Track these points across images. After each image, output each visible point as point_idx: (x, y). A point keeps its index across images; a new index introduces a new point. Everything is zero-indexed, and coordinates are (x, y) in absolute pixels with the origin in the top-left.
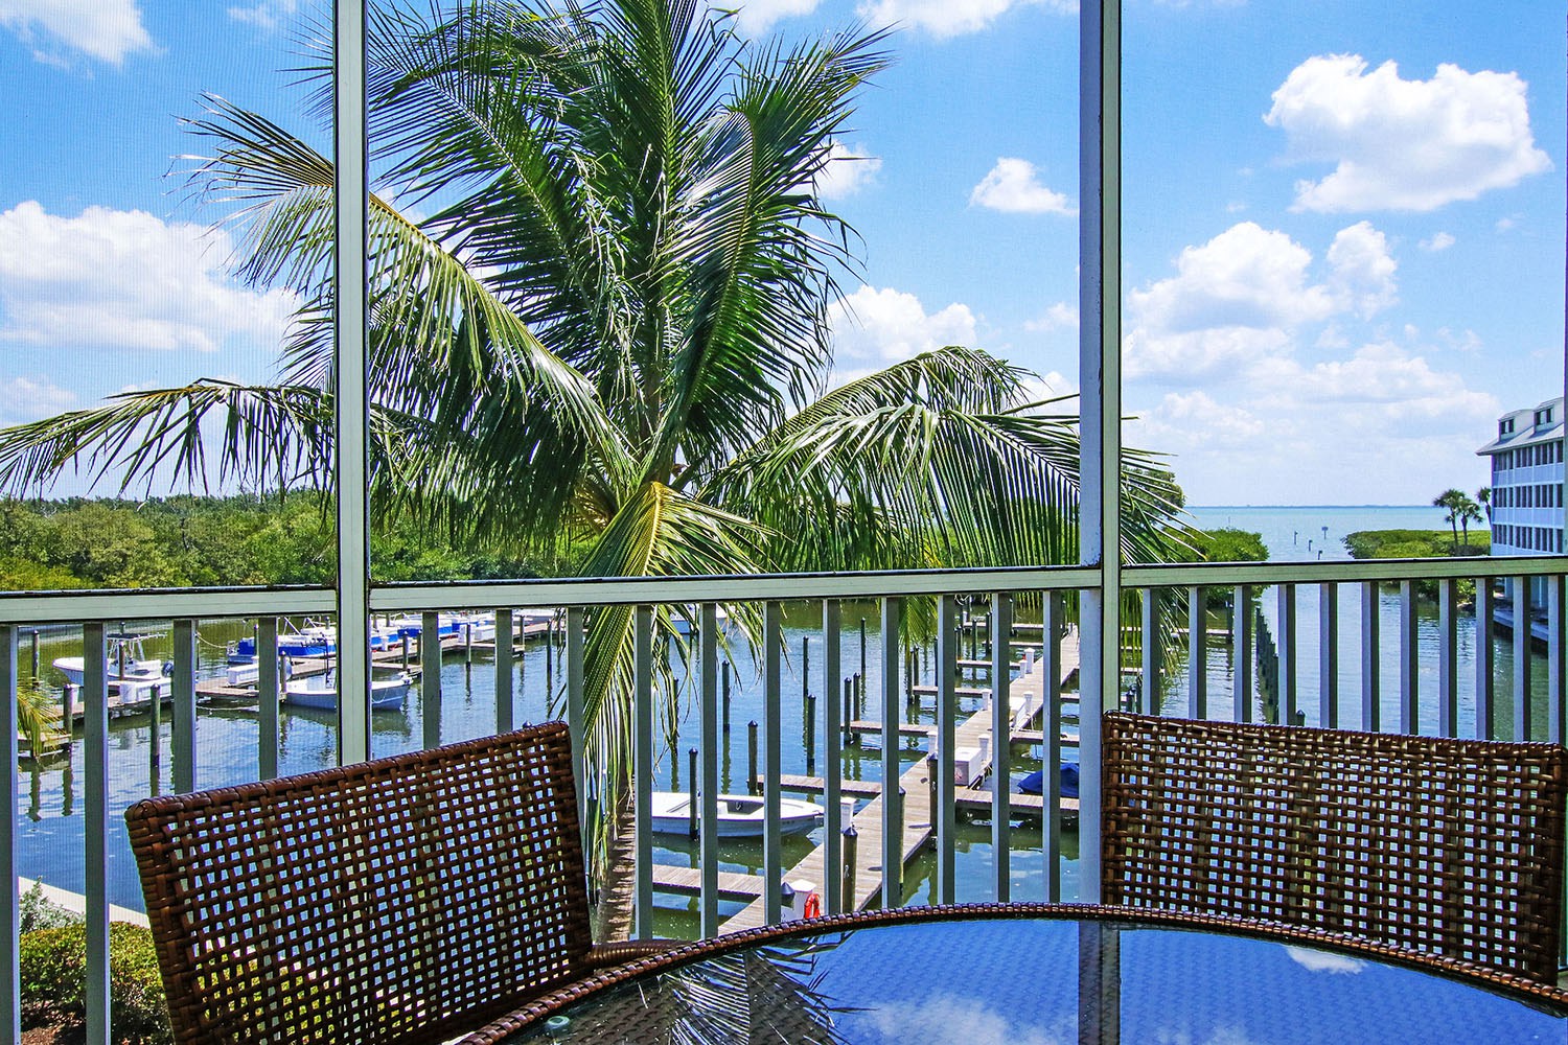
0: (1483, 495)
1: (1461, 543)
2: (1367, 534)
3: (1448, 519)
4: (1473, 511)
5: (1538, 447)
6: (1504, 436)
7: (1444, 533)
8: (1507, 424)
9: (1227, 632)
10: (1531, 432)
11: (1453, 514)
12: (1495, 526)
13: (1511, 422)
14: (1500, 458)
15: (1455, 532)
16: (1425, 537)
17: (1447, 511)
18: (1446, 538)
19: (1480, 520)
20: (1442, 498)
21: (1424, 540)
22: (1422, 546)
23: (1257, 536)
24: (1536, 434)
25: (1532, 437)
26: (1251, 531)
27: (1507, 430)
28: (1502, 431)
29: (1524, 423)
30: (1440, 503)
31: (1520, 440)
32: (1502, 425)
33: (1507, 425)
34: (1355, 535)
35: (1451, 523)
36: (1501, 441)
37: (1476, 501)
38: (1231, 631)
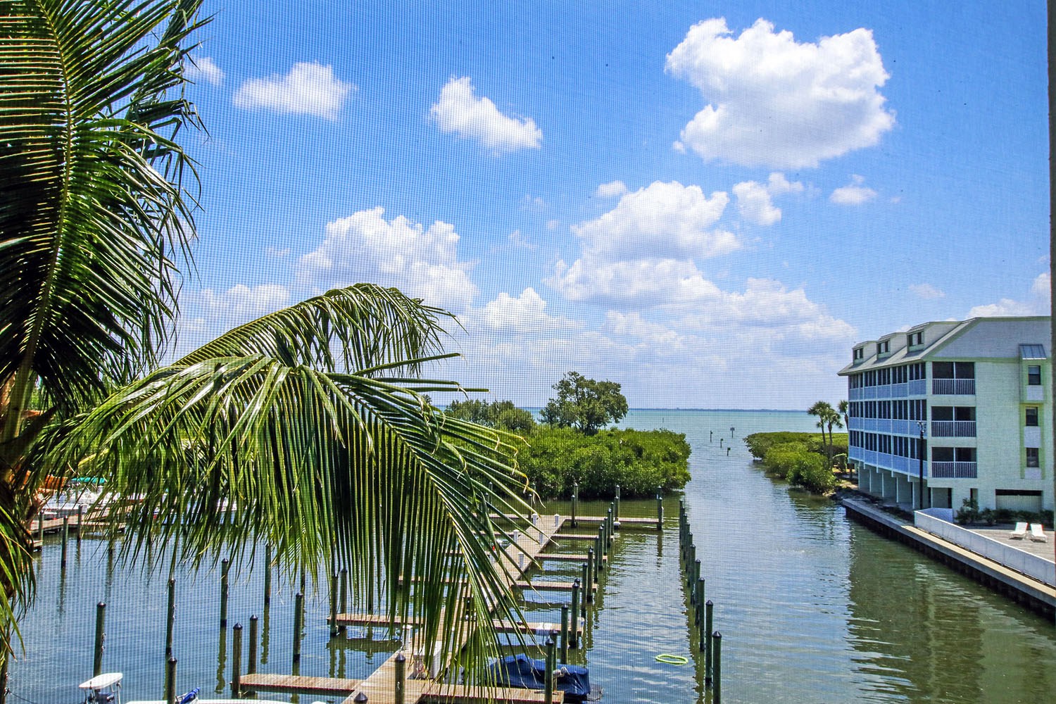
0: (842, 407)
1: (828, 443)
2: (762, 435)
3: (818, 425)
4: (835, 419)
5: (879, 371)
6: (857, 361)
7: (817, 435)
8: (858, 351)
9: (657, 520)
10: (875, 359)
11: (822, 421)
12: (851, 432)
13: (861, 350)
14: (855, 379)
15: (823, 434)
16: (803, 438)
17: (818, 419)
18: (816, 439)
19: (841, 426)
20: (814, 408)
21: (803, 440)
22: (801, 446)
23: (683, 436)
24: (879, 360)
25: (875, 363)
26: (678, 432)
27: (858, 356)
28: (855, 357)
29: (870, 351)
30: (812, 412)
31: (867, 365)
32: (855, 352)
33: (858, 353)
34: (753, 436)
35: (821, 429)
36: (855, 365)
37: (837, 410)
38: (660, 519)
